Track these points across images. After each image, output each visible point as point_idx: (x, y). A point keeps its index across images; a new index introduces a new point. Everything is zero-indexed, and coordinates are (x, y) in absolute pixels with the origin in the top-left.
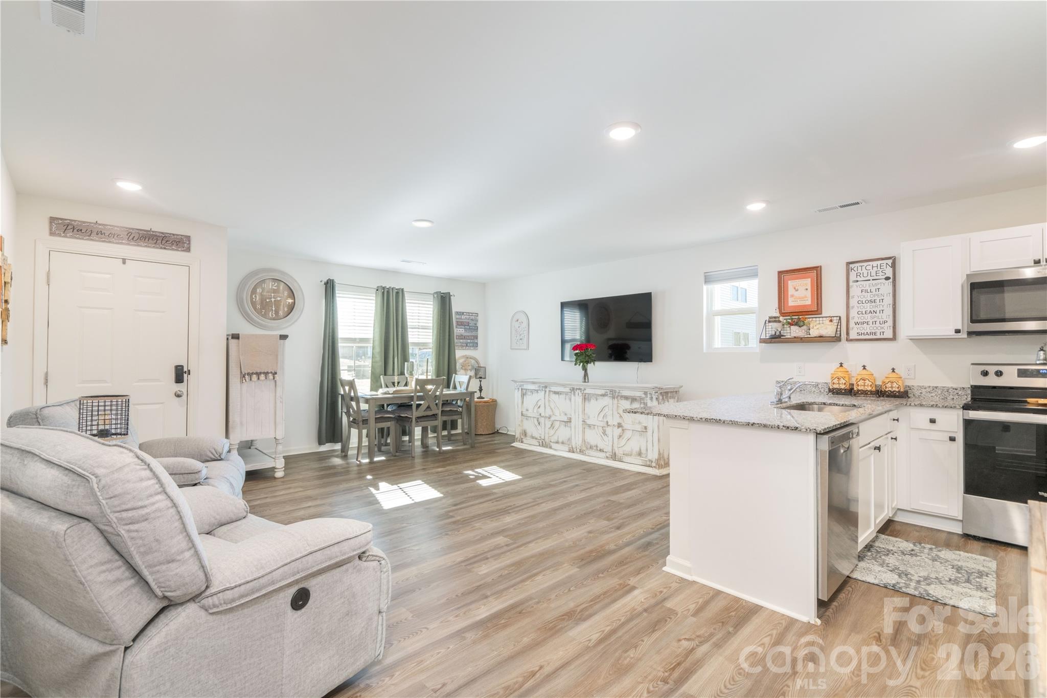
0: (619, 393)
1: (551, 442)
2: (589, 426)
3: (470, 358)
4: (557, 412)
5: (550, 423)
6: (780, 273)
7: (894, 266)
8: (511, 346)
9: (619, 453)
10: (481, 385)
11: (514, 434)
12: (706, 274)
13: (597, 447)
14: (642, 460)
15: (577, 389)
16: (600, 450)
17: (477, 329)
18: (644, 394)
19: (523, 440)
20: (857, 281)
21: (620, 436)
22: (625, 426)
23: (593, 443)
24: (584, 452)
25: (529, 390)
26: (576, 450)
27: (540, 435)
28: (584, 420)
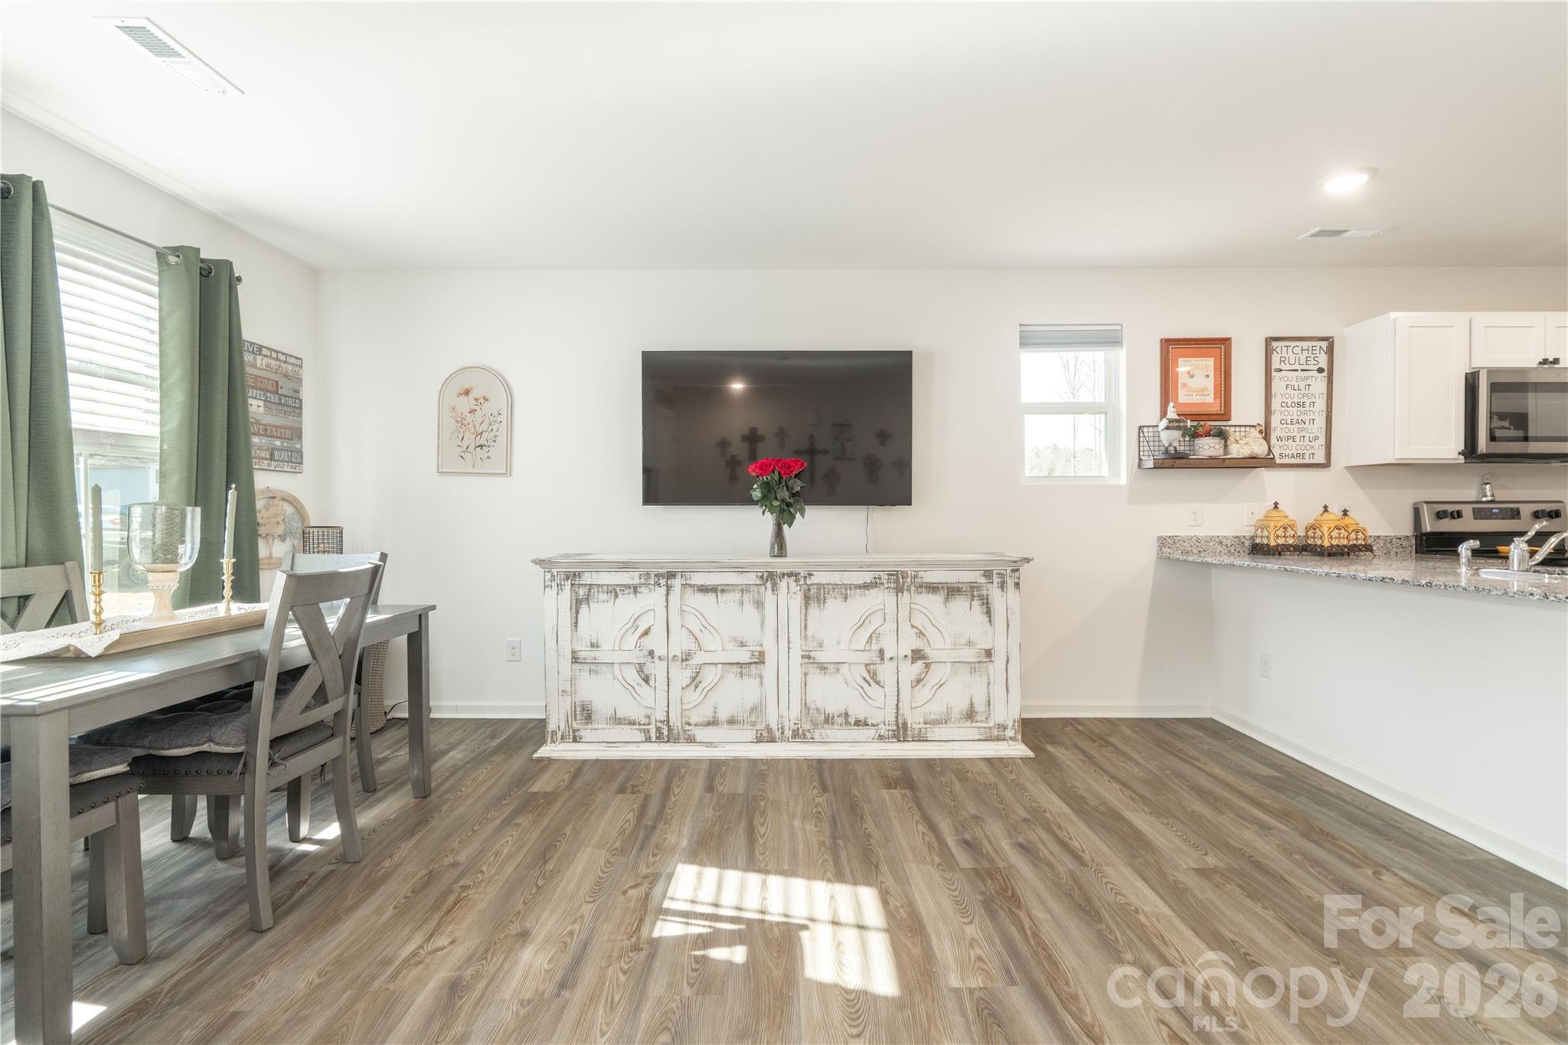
0: (916, 577)
1: (689, 724)
2: (823, 667)
3: (284, 499)
4: (709, 642)
5: (689, 673)
6: (1168, 344)
7: (1330, 351)
8: (440, 464)
9: (914, 719)
11: (542, 716)
12: (1024, 329)
13: (847, 715)
14: (978, 728)
15: (783, 575)
16: (857, 723)
17: (300, 408)
18: (984, 576)
19: (582, 733)
20: (1280, 370)
21: (919, 681)
22: (933, 655)
23: (833, 708)
24: (808, 735)
25: (605, 589)
26: (782, 733)
27: (649, 712)
28: (807, 653)
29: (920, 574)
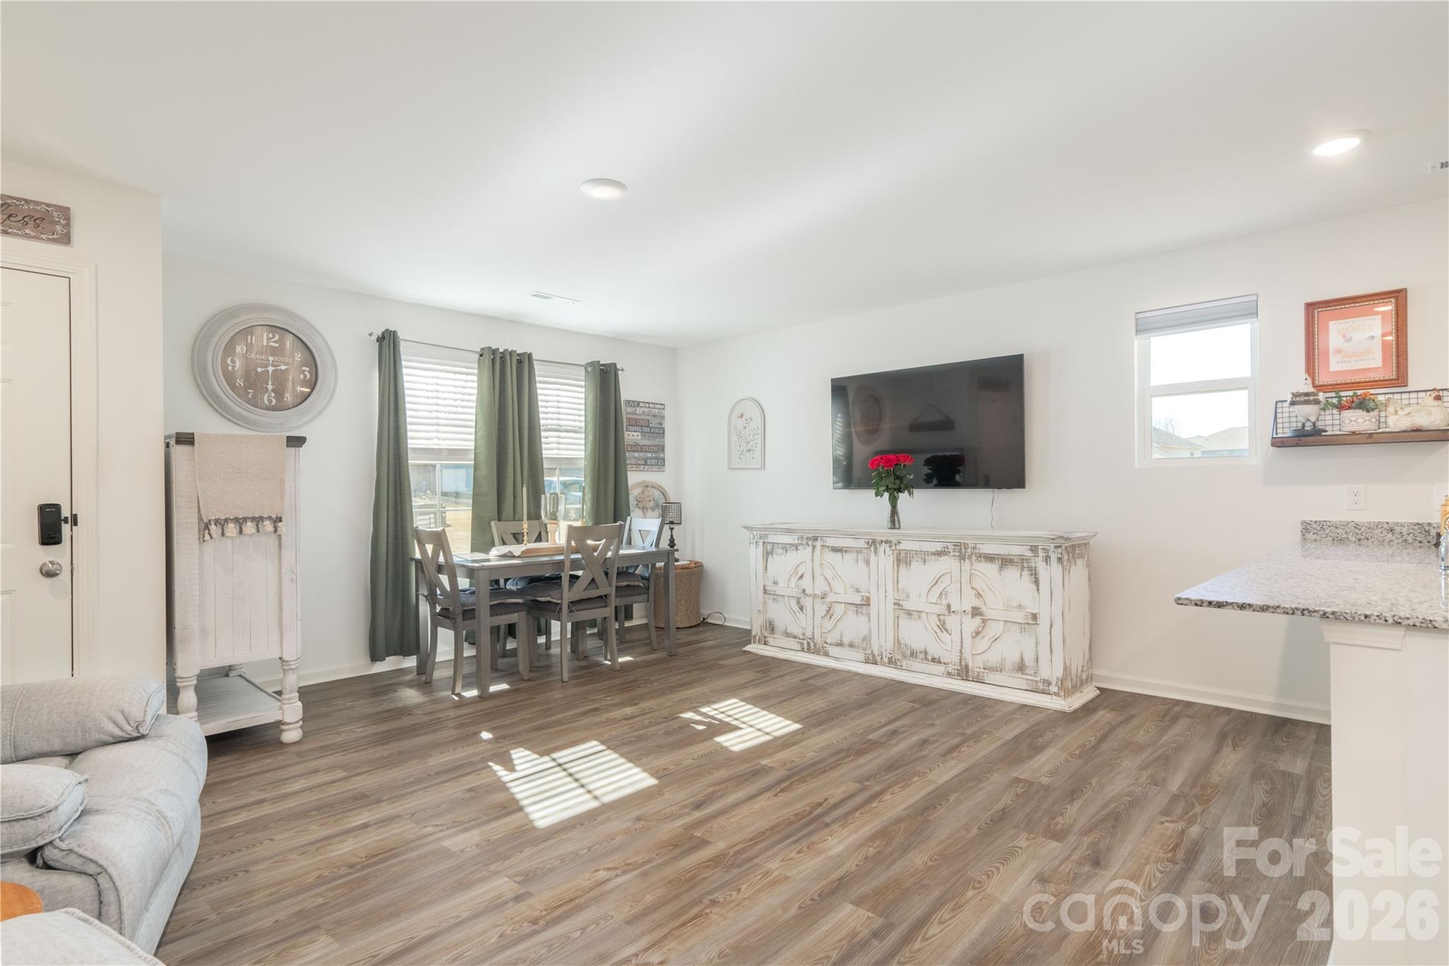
0: (975, 548)
1: (827, 643)
2: (909, 613)
3: (653, 487)
4: (838, 587)
5: (825, 608)
6: (1311, 307)
8: (729, 463)
9: (975, 664)
10: (672, 536)
11: (749, 628)
12: (1140, 316)
13: (926, 653)
14: (1026, 679)
15: (880, 541)
16: (933, 660)
17: (664, 433)
18: (1031, 550)
19: (768, 639)
21: (978, 633)
22: (989, 614)
23: (917, 645)
24: (899, 663)
25: (781, 546)
26: (882, 659)
27: (804, 631)
28: (897, 602)
29: (978, 546)
